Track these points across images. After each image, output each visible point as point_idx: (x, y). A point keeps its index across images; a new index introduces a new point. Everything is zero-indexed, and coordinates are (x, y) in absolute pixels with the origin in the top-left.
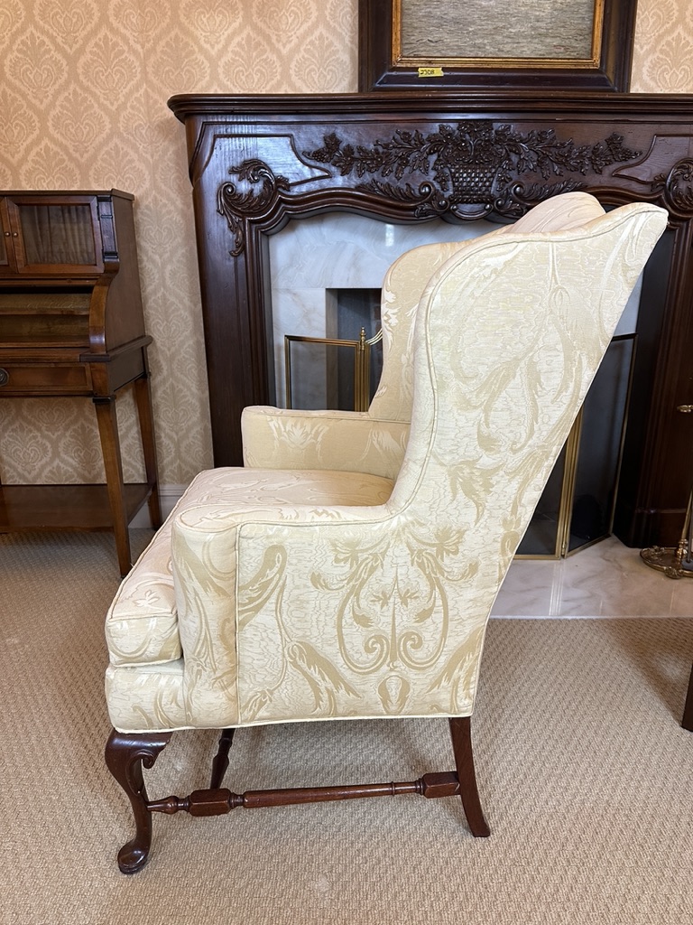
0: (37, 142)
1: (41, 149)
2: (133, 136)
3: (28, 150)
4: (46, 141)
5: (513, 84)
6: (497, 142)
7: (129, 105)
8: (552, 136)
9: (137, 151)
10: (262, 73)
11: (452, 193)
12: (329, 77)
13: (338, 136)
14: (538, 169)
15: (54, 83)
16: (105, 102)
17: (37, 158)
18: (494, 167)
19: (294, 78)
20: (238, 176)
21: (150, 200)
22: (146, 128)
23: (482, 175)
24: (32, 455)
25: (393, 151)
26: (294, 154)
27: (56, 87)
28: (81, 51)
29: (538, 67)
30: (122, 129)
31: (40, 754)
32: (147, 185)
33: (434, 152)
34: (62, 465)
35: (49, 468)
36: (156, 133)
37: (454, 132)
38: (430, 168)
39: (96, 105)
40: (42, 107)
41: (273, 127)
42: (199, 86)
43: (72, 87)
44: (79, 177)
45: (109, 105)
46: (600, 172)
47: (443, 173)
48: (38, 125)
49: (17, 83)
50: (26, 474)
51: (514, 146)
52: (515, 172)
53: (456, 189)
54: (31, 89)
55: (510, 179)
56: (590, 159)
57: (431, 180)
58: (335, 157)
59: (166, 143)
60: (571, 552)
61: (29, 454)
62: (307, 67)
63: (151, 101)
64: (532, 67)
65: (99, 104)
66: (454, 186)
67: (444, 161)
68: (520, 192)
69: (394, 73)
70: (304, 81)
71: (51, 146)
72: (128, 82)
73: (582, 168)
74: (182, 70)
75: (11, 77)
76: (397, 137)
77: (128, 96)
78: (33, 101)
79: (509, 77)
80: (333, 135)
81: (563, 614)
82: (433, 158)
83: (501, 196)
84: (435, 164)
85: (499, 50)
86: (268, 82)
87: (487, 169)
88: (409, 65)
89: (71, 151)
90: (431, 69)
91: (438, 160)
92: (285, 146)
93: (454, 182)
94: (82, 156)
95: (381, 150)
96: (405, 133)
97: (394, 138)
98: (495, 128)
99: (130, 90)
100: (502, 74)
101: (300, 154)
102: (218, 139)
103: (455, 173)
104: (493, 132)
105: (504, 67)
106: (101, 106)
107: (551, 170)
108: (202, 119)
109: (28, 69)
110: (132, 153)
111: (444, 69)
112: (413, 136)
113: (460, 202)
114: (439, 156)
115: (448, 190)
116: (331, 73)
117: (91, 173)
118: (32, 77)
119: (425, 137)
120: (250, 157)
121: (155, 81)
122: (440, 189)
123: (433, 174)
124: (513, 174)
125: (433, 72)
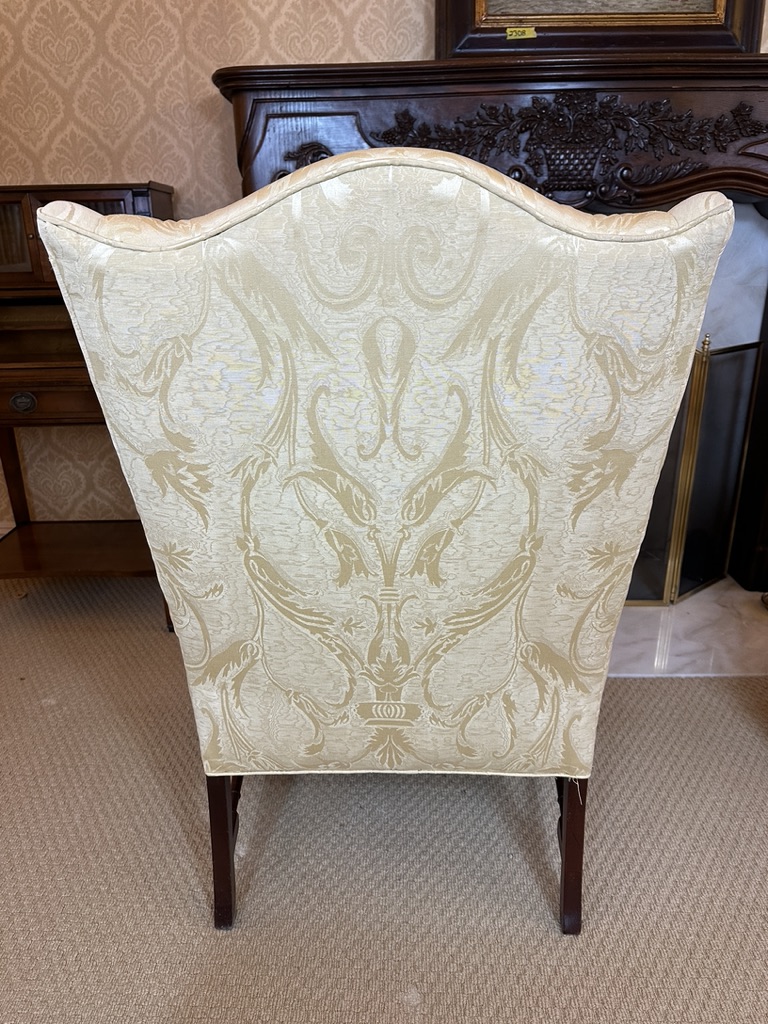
0: (61, 127)
1: (66, 136)
2: (171, 117)
3: (52, 137)
4: (71, 126)
5: (620, 45)
6: (601, 116)
7: (166, 80)
8: (667, 107)
9: (175, 134)
10: (321, 39)
11: (546, 178)
12: (399, 42)
13: (412, 113)
14: (650, 148)
15: (80, 58)
16: (138, 78)
17: (61, 146)
18: (597, 146)
19: (359, 44)
20: (295, 162)
21: (192, 192)
22: (186, 107)
23: (582, 157)
24: (63, 487)
25: (477, 129)
26: (359, 136)
27: (82, 61)
28: (110, 18)
29: (649, 23)
30: (158, 109)
31: (85, 836)
32: (188, 175)
33: (526, 130)
34: (97, 499)
35: (83, 502)
36: (198, 113)
37: (550, 104)
38: (521, 149)
39: (128, 82)
40: (66, 86)
41: (335, 103)
42: (247, 56)
43: (101, 60)
44: (110, 167)
45: (143, 81)
46: (724, 150)
47: (536, 154)
48: (62, 107)
49: (38, 58)
50: (57, 508)
51: (622, 120)
52: (622, 152)
53: (552, 173)
54: (54, 65)
55: (617, 161)
56: (712, 134)
57: (522, 164)
58: (409, 139)
59: (209, 125)
60: (682, 597)
61: (59, 486)
62: (375, 30)
63: (192, 76)
64: (643, 23)
65: (132, 80)
66: (549, 170)
67: (537, 140)
68: (627, 176)
69: (477, 36)
70: (370, 47)
71: (78, 132)
72: (165, 54)
73: (702, 145)
74: (227, 38)
75: (30, 51)
76: (482, 112)
77: (165, 71)
78: (57, 79)
79: (613, 37)
80: (406, 113)
81: (676, 672)
82: (525, 137)
83: (605, 181)
84: (527, 144)
85: (604, 5)
86: (328, 50)
87: (589, 148)
88: (495, 25)
89: (101, 137)
90: (521, 29)
91: (530, 139)
92: (349, 126)
93: (549, 166)
94: (113, 143)
95: (462, 128)
96: (492, 108)
97: (478, 114)
98: (599, 100)
99: (168, 63)
100: (607, 34)
101: (367, 135)
102: (272, 120)
103: (550, 155)
104: (597, 103)
105: (608, 24)
106: (136, 84)
107: (666, 148)
108: (250, 97)
109: (49, 42)
110: (170, 137)
111: (537, 30)
112: (501, 111)
113: (556, 189)
114: (531, 134)
115: (542, 175)
116: (402, 37)
117: (124, 162)
118: (54, 51)
119: (515, 112)
120: (308, 140)
121: (196, 51)
122: (532, 174)
123: (524, 156)
124: (620, 155)
125: (524, 33)
